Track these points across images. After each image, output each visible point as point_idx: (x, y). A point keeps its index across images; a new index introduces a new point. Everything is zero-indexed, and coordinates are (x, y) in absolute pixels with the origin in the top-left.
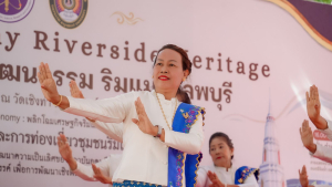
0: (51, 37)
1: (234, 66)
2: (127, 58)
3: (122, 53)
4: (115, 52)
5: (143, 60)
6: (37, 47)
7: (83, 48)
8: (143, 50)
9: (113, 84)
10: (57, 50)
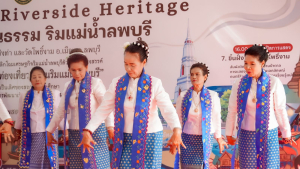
0: (12, 12)
1: (153, 8)
2: (64, 16)
3: (61, 13)
4: (55, 14)
5: (77, 16)
6: (3, 20)
7: (33, 15)
8: (76, 9)
9: (54, 35)
10: (16, 19)
